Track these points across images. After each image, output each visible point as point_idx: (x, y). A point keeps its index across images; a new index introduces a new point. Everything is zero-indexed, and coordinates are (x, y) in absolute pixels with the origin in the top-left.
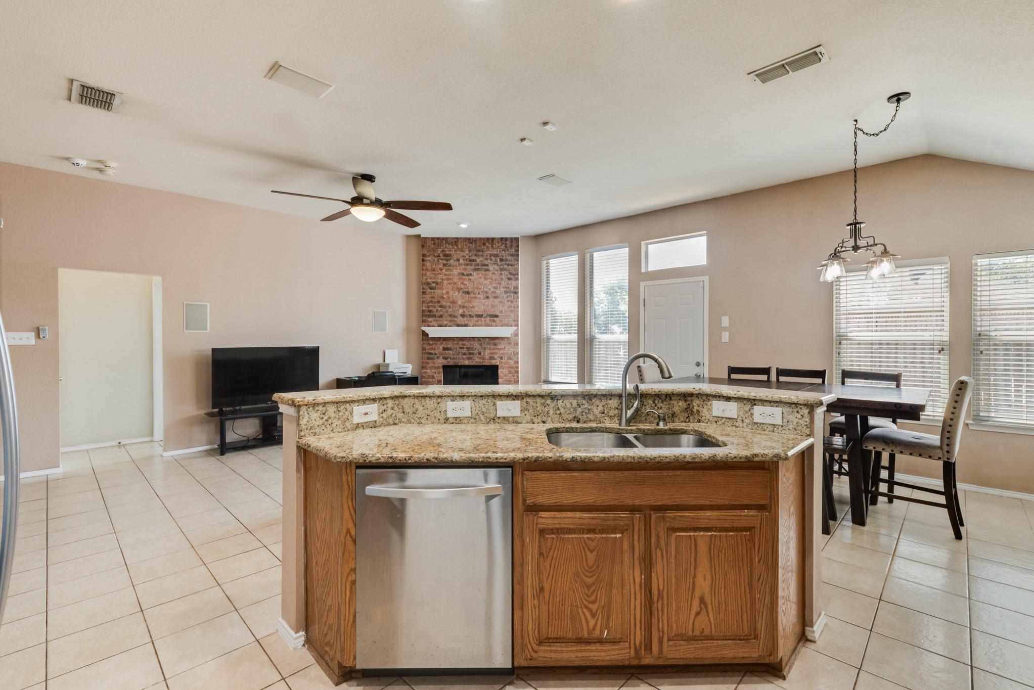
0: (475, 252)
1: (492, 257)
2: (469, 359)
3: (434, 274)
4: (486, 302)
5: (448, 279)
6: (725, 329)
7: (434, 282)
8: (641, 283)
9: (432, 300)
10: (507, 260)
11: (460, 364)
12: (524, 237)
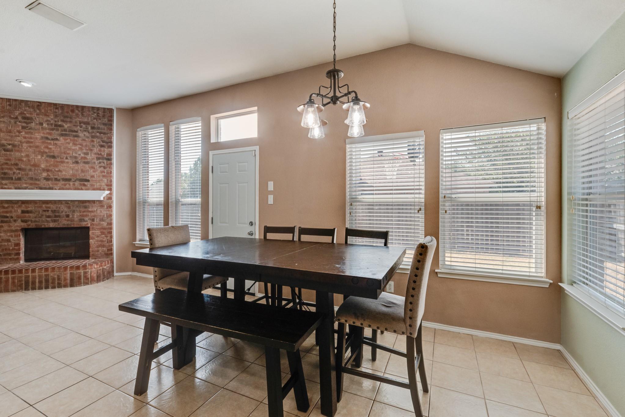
0: (62, 118)
1: (82, 124)
2: (55, 221)
3: (10, 136)
4: (76, 167)
5: (28, 142)
6: (271, 193)
7: (9, 144)
8: (210, 152)
9: (8, 162)
10: (98, 128)
11: (43, 227)
12: (120, 110)
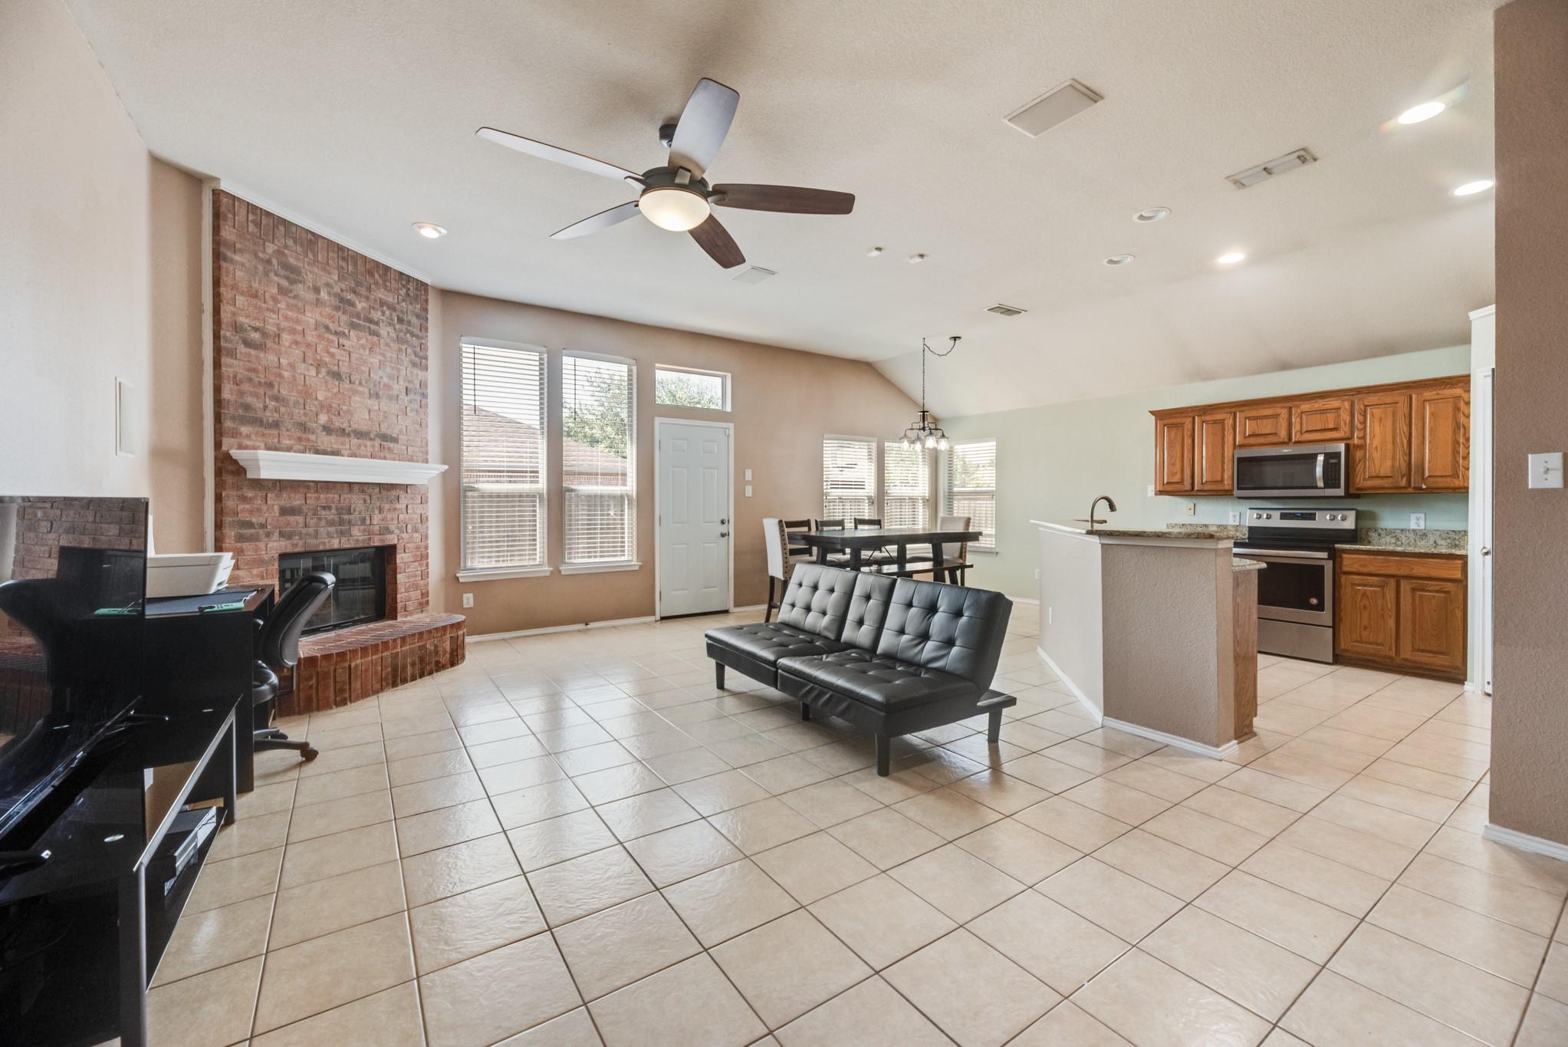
0: (353, 285)
1: (385, 308)
2: (342, 533)
3: (255, 306)
4: (376, 405)
5: (293, 331)
7: (256, 329)
9: (253, 376)
10: (409, 323)
11: (321, 548)
